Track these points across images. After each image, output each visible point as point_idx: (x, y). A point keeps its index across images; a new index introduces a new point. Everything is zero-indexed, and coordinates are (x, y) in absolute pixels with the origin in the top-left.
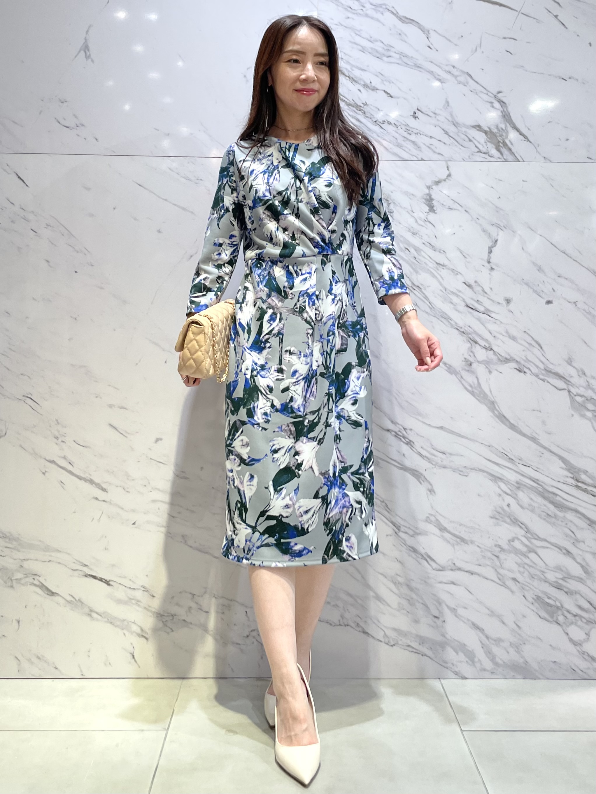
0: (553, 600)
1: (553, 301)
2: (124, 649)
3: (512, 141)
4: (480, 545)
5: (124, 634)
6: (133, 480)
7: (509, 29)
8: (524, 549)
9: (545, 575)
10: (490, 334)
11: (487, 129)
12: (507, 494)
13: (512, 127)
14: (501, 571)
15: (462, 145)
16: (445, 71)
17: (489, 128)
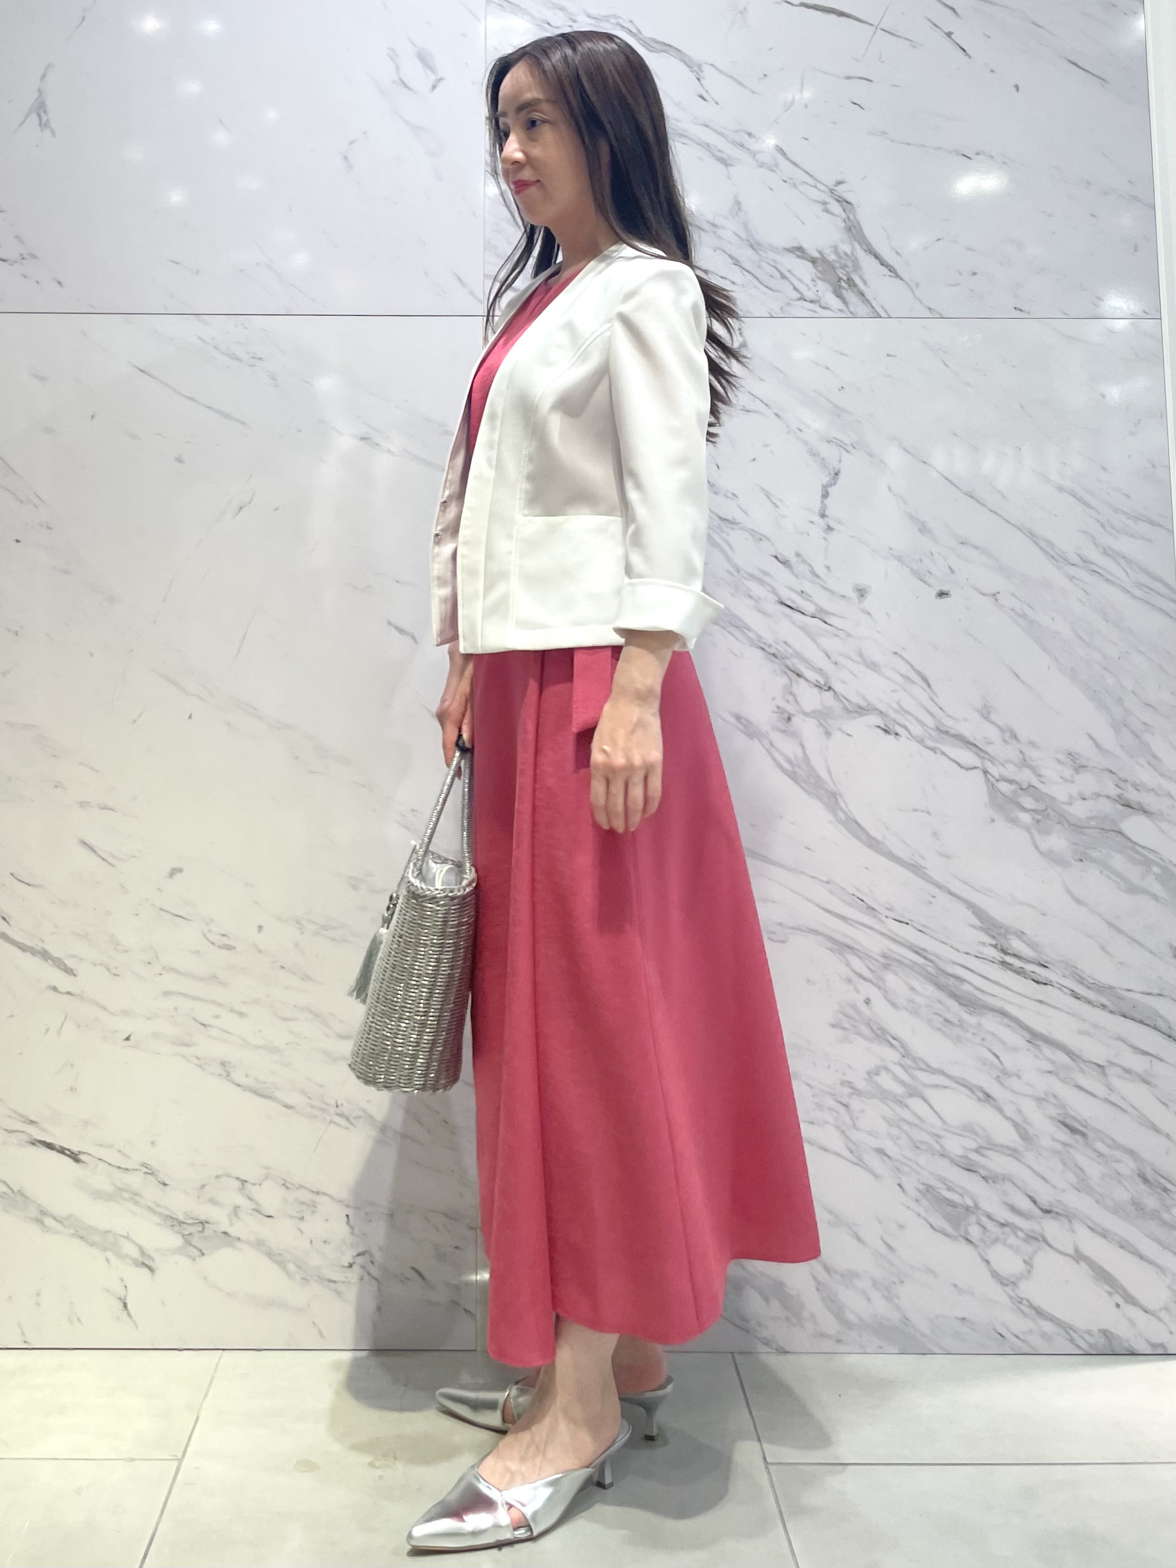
0: (961, 1195)
1: (951, 592)
2: (107, 1290)
3: (866, 277)
4: (813, 1083)
5: (107, 1260)
6: (126, 951)
7: (858, 60)
8: (899, 1090)
9: (942, 1142)
10: (827, 659)
11: (818, 255)
12: (865, 979)
13: (865, 251)
14: (855, 1135)
15: (766, 287)
16: (734, 143)
17: (820, 253)
